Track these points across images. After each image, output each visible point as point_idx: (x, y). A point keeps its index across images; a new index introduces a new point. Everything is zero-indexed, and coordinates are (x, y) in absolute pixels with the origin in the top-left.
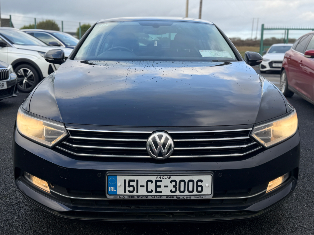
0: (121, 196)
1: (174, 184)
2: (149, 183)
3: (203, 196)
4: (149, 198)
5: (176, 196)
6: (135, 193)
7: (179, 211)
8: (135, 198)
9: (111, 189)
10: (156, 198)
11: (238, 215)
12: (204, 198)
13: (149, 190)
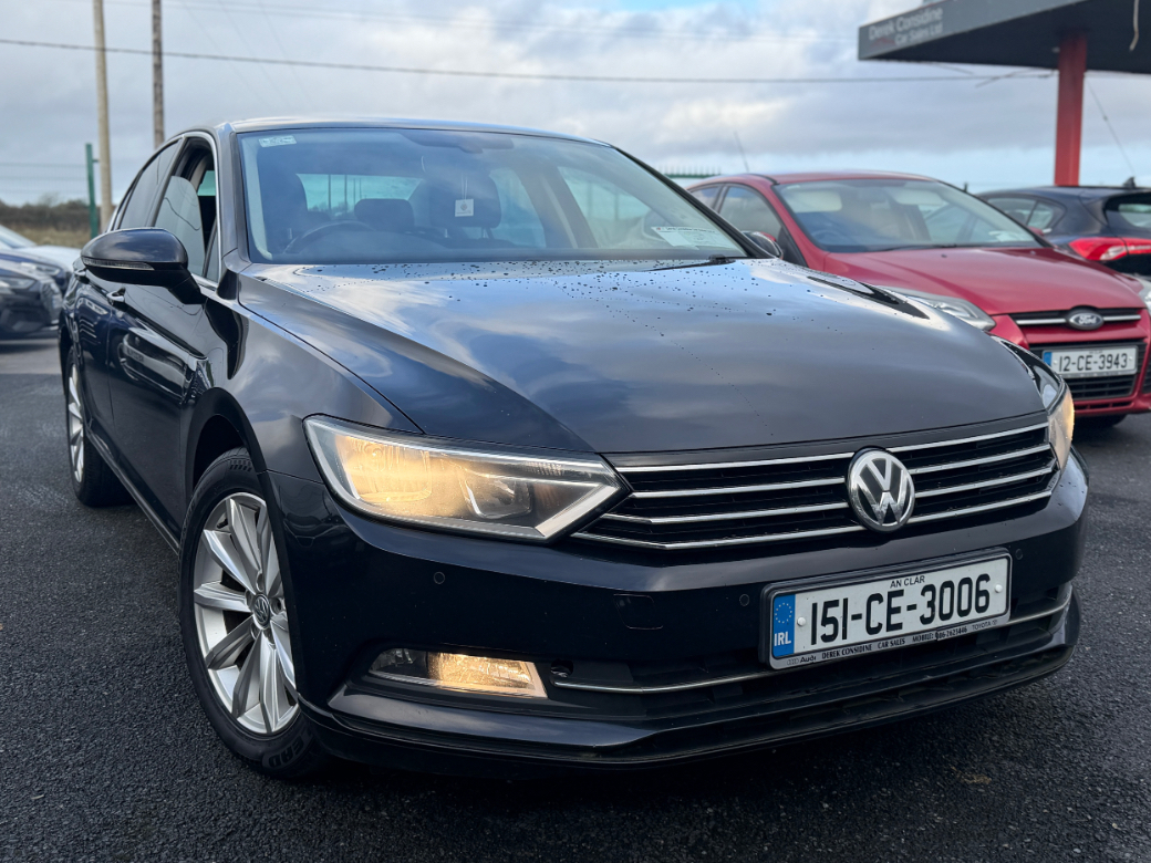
0: (805, 657)
1: (929, 595)
2: (875, 604)
3: (991, 620)
4: (875, 648)
5: (934, 633)
6: (839, 641)
7: (929, 677)
8: (841, 656)
9: (780, 639)
10: (889, 646)
11: (1035, 666)
12: (992, 626)
13: (874, 625)
